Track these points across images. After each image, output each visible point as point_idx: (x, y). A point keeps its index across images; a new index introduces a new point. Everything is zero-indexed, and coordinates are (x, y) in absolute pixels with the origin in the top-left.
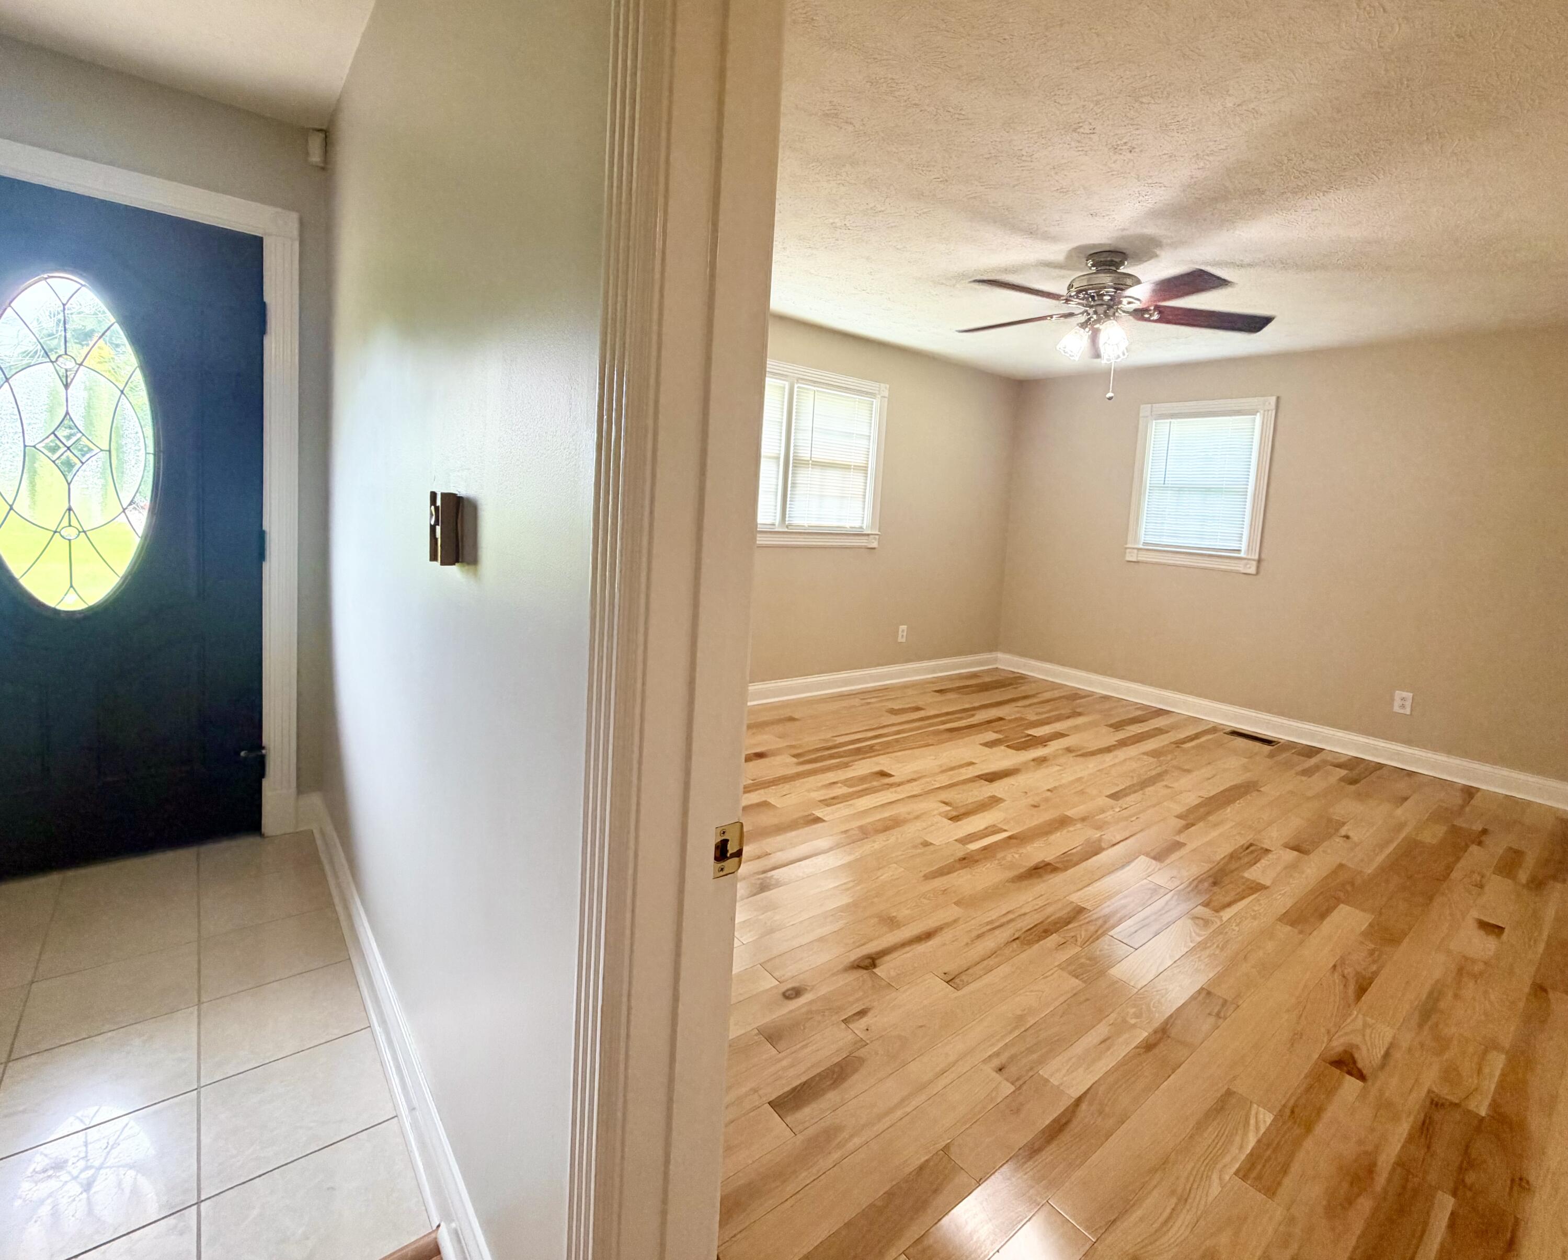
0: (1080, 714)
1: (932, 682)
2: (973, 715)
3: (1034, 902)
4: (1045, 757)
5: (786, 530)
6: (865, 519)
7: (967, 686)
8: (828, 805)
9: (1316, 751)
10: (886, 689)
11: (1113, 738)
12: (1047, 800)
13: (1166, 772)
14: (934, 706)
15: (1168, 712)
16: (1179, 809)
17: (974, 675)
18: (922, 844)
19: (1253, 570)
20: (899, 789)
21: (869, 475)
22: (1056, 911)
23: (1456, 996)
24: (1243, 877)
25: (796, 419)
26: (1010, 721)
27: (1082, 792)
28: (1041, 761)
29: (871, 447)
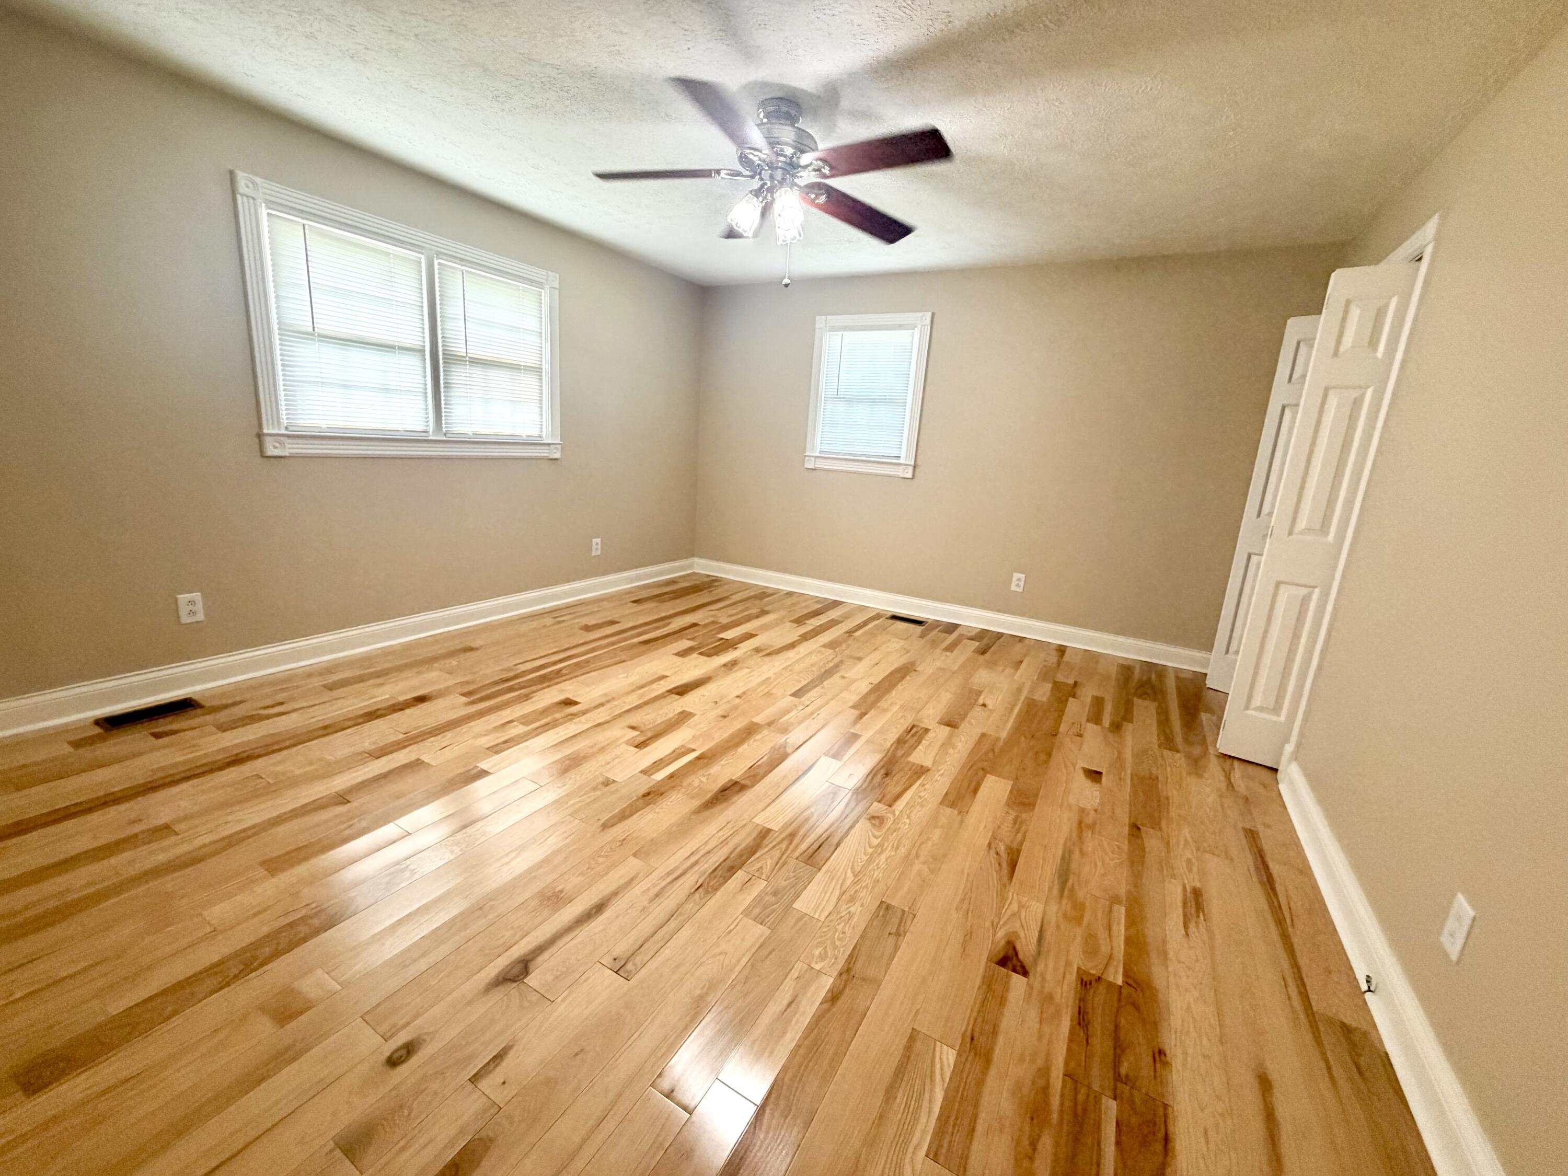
0: (767, 613)
1: (629, 592)
2: (669, 624)
3: (721, 833)
4: (735, 661)
5: (444, 438)
6: (544, 426)
7: (665, 594)
8: (497, 752)
9: (955, 626)
10: (582, 603)
11: (795, 633)
12: (736, 708)
13: (841, 662)
14: (633, 617)
15: (841, 603)
16: (853, 698)
17: (673, 582)
18: (603, 783)
19: (910, 475)
20: (583, 718)
21: (544, 378)
22: (743, 839)
23: (1082, 853)
24: (908, 763)
25: (440, 304)
26: (706, 625)
27: (769, 694)
28: (732, 665)
29: (544, 346)
